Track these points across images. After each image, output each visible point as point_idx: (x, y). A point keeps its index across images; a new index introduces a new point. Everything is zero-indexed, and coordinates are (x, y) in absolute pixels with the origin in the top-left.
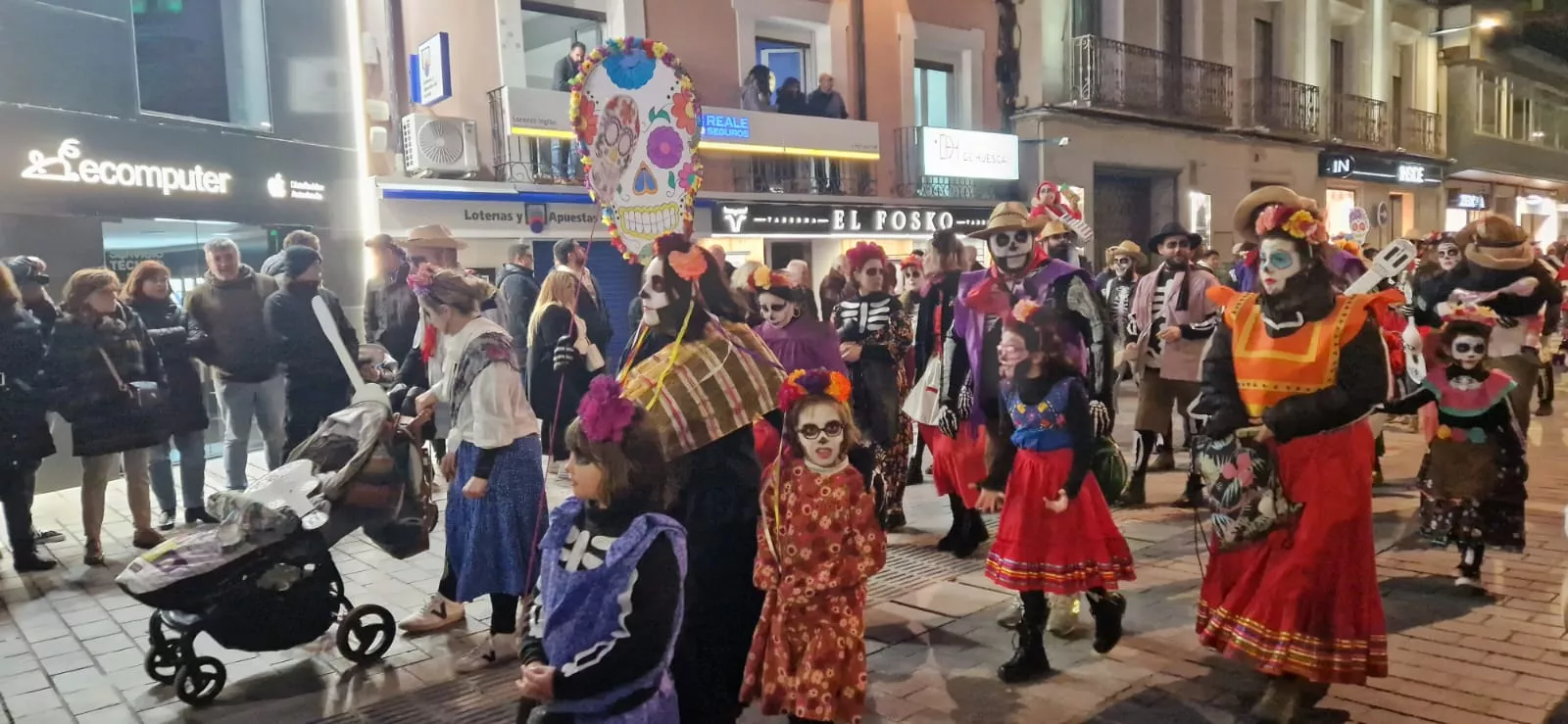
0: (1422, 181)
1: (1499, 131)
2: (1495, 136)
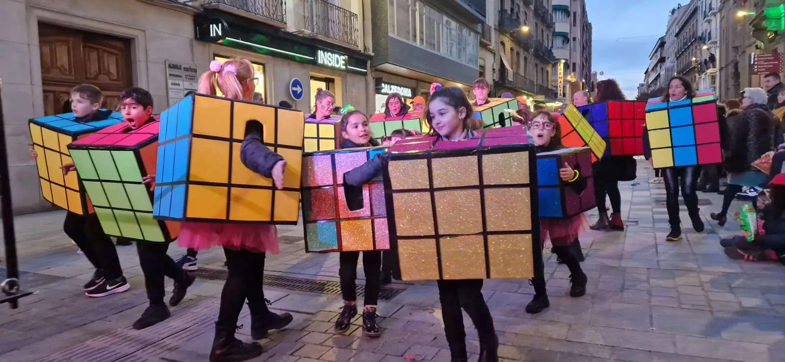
0: (344, 67)
1: (415, 40)
2: (411, 42)
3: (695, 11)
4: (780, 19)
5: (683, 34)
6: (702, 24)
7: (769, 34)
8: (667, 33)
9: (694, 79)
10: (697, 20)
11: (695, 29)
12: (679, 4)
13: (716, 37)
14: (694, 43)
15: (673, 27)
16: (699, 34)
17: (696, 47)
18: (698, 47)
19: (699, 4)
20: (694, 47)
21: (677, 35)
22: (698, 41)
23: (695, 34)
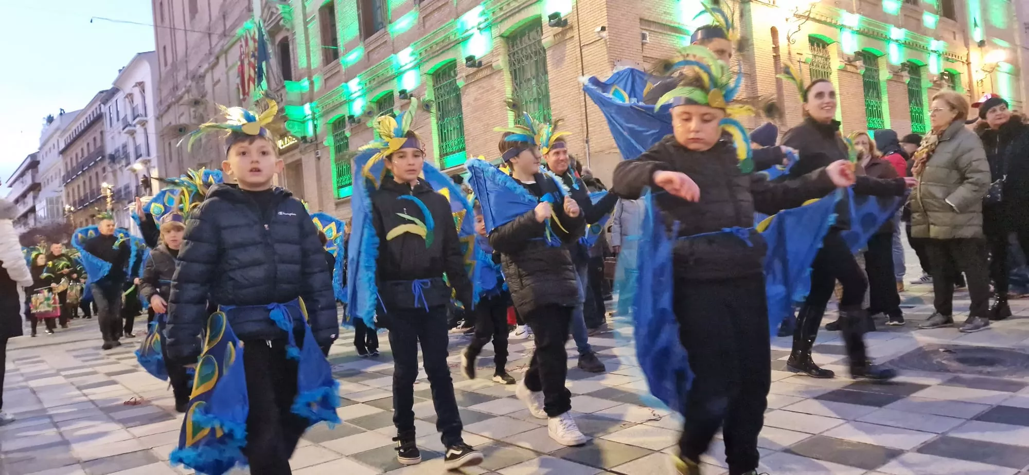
3: (99, 118)
4: (303, 122)
5: (77, 150)
6: (113, 138)
8: (40, 149)
10: (102, 133)
11: (99, 144)
12: (62, 110)
13: (149, 155)
14: (99, 163)
15: (54, 141)
16: (109, 150)
17: (104, 170)
18: (109, 169)
19: (104, 109)
20: (99, 169)
21: (62, 152)
22: (107, 161)
23: (101, 151)
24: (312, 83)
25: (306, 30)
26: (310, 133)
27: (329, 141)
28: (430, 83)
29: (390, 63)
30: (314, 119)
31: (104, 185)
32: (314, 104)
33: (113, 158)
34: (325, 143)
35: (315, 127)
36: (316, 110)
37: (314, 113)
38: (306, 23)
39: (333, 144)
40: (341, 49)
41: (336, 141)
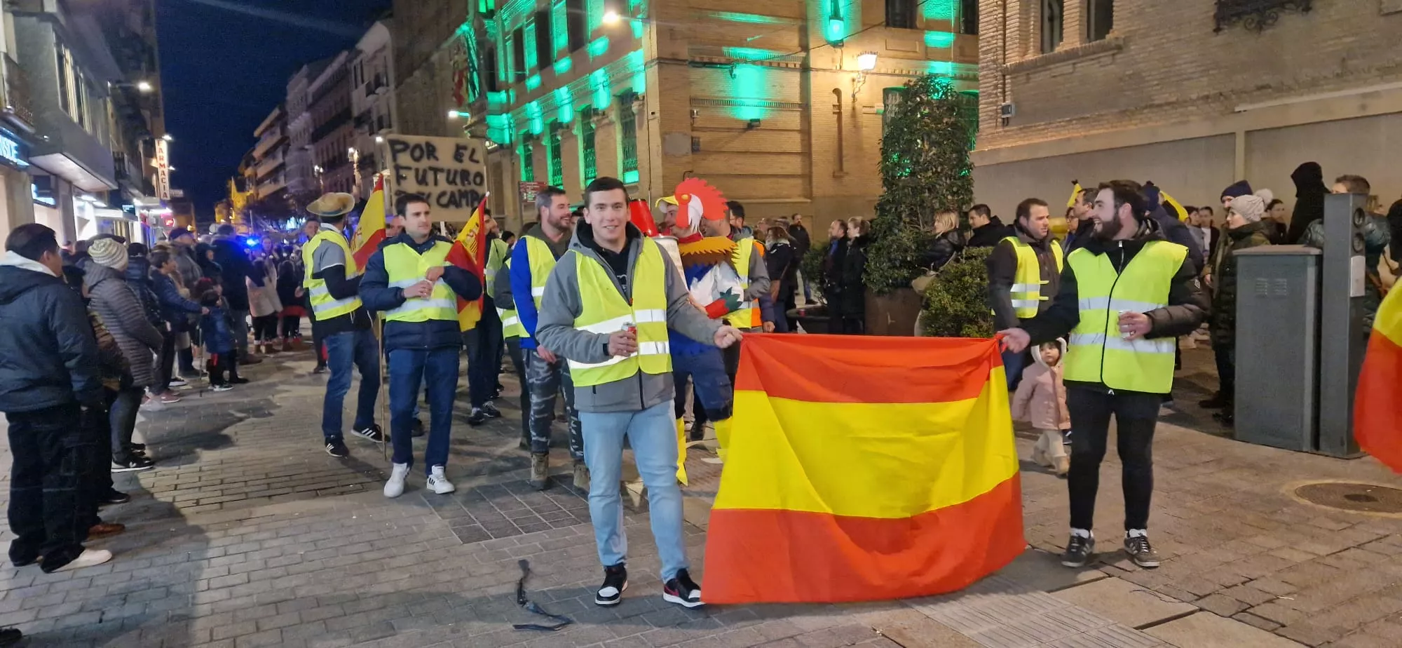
0: (16, 160)
4: (503, 130)
5: (324, 106)
6: (358, 101)
7: (487, 143)
9: (351, 181)
11: (345, 103)
13: (390, 126)
14: (346, 123)
16: (356, 113)
17: (351, 132)
20: (346, 132)
22: (352, 124)
23: (348, 111)
24: (508, 97)
25: (505, 47)
26: (507, 141)
27: (520, 151)
28: (579, 119)
29: (554, 97)
30: (510, 127)
31: (351, 150)
32: (510, 115)
33: (360, 121)
34: (517, 152)
35: (511, 135)
36: (512, 121)
37: (510, 124)
38: (505, 41)
39: (523, 153)
40: (527, 72)
41: (525, 151)
